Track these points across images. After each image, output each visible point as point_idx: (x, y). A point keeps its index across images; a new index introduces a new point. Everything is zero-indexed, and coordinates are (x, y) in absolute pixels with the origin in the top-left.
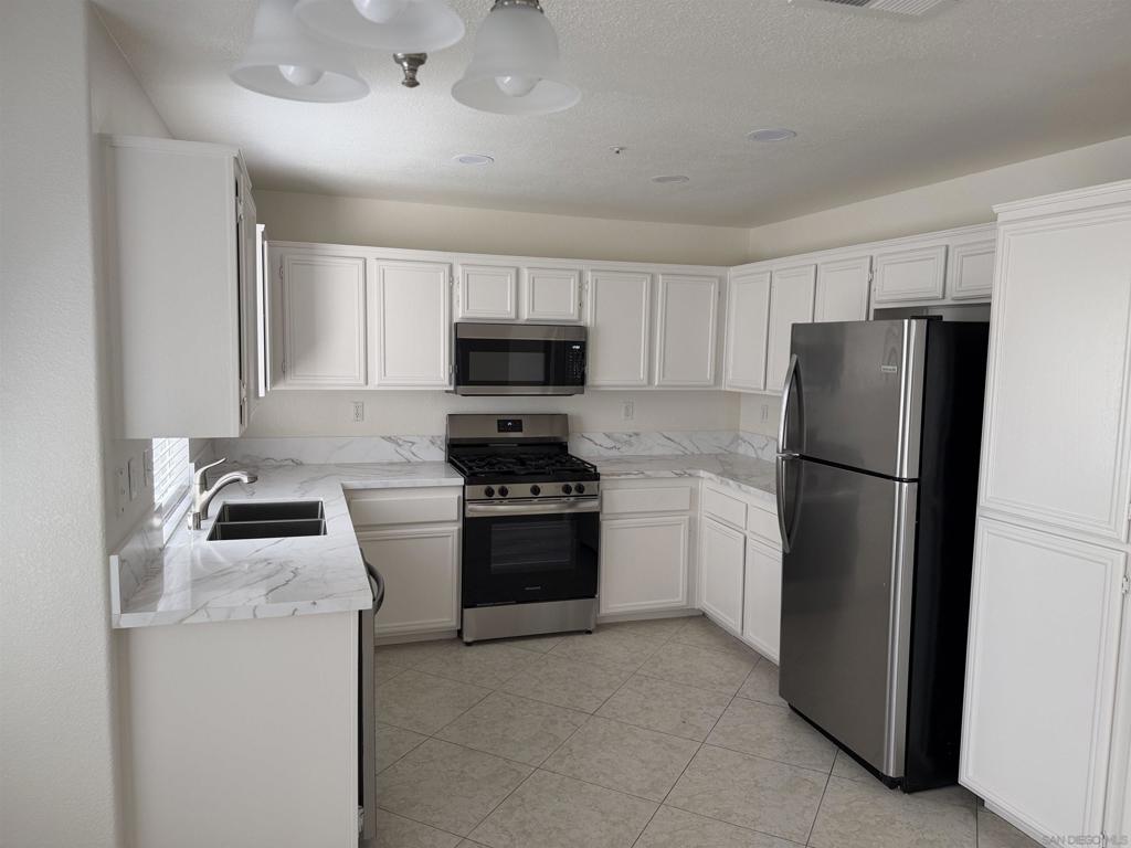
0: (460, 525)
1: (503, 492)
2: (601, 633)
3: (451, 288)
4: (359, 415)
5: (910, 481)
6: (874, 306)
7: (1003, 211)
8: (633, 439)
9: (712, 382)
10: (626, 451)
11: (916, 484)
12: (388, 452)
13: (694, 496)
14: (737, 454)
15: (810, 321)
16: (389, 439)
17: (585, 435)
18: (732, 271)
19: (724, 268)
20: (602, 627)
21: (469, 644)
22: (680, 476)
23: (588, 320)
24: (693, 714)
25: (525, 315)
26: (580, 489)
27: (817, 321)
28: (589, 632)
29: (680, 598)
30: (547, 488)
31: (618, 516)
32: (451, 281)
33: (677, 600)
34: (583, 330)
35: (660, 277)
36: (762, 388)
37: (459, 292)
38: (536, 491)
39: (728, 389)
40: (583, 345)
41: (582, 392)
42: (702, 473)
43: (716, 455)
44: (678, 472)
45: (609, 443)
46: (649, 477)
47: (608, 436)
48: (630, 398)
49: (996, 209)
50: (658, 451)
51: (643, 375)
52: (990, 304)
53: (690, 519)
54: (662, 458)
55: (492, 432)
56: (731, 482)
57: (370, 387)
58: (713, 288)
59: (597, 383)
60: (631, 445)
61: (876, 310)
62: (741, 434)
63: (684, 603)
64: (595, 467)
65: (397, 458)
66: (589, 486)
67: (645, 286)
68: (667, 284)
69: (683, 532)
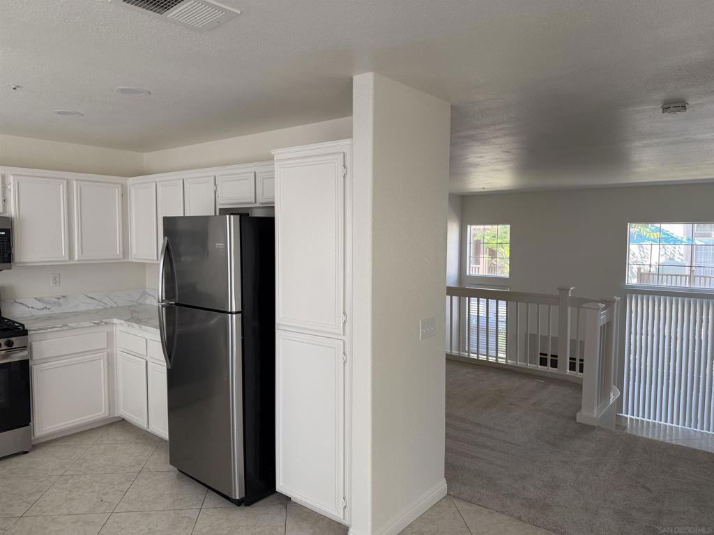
5: (236, 313)
6: (219, 207)
7: (278, 154)
8: (61, 301)
9: (121, 256)
10: (56, 310)
11: (240, 315)
13: (110, 338)
14: (145, 304)
15: (182, 215)
17: (16, 300)
18: (132, 180)
19: (126, 178)
20: (37, 446)
22: (98, 324)
23: (12, 212)
24: (107, 494)
26: (10, 344)
27: (186, 215)
28: (25, 453)
29: (103, 412)
33: (102, 413)
34: (9, 220)
35: (74, 181)
36: (156, 259)
39: (133, 260)
40: (8, 231)
41: (10, 268)
42: (115, 321)
43: (130, 306)
44: (96, 322)
45: (40, 305)
46: (71, 328)
47: (39, 300)
48: (56, 270)
49: (273, 152)
50: (83, 308)
51: (64, 253)
52: (274, 207)
53: (108, 354)
54: (87, 313)
56: (135, 325)
58: (117, 192)
59: (23, 260)
60: (60, 305)
61: (220, 209)
62: (147, 290)
63: (107, 414)
64: (23, 325)
66: (17, 341)
67: (62, 188)
68: (80, 187)
69: (103, 364)
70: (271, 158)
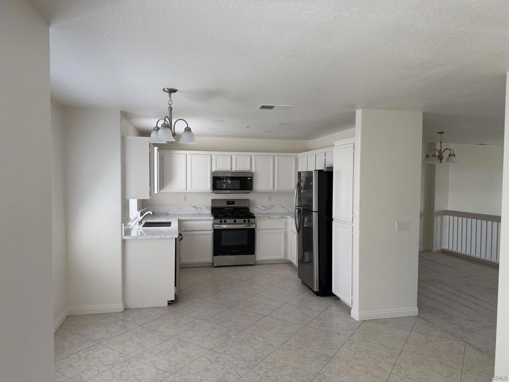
0: (213, 231)
1: (225, 221)
2: (257, 266)
3: (211, 162)
4: (185, 199)
5: (316, 212)
6: (326, 166)
7: (336, 143)
8: (271, 207)
9: (294, 189)
10: (269, 211)
12: (194, 211)
13: (286, 224)
16: (194, 207)
17: (256, 206)
18: (300, 154)
19: (297, 154)
20: (257, 264)
21: (216, 267)
22: (281, 218)
23: (253, 170)
25: (234, 169)
26: (249, 221)
28: (253, 265)
30: (238, 221)
31: (262, 230)
32: (211, 160)
33: (282, 256)
34: (252, 173)
35: (276, 157)
37: (214, 163)
38: (235, 221)
40: (251, 178)
41: (252, 192)
42: (288, 217)
44: (281, 216)
45: (264, 209)
46: (271, 218)
47: (263, 206)
48: (269, 194)
49: (334, 143)
50: (279, 212)
51: (271, 187)
52: (333, 167)
53: (285, 231)
55: (225, 205)
57: (187, 191)
58: (294, 160)
59: (257, 189)
60: (270, 209)
63: (284, 258)
64: (254, 215)
65: (196, 213)
66: (252, 220)
67: (271, 160)
68: (279, 159)
69: (283, 235)
70: (333, 145)
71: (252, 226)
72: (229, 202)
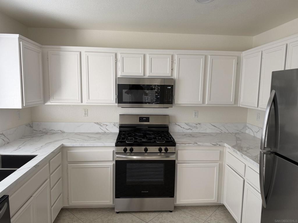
0: (114, 163)
1: (131, 150)
2: (176, 212)
3: (116, 63)
4: (86, 114)
8: (198, 126)
9: (233, 103)
10: (195, 131)
12: (97, 129)
13: (222, 154)
14: (246, 133)
16: (97, 123)
17: (177, 123)
18: (244, 53)
19: (240, 52)
21: (118, 213)
22: (215, 145)
23: (175, 76)
25: (148, 74)
26: (166, 150)
28: (171, 212)
29: (214, 199)
30: (151, 149)
31: (184, 162)
32: (116, 60)
33: (213, 200)
34: (173, 80)
35: (209, 56)
36: (256, 106)
37: (119, 65)
38: (146, 150)
39: (240, 106)
40: (172, 87)
41: (172, 107)
42: (226, 145)
43: (236, 133)
44: (214, 144)
45: (187, 127)
46: (199, 145)
47: (187, 124)
48: (196, 109)
50: (208, 131)
51: (200, 99)
53: (220, 164)
54: (210, 135)
55: (136, 122)
57: (83, 104)
58: (234, 62)
59: (179, 103)
60: (197, 128)
62: (247, 124)
63: (216, 201)
65: (100, 131)
66: (170, 149)
67: (202, 60)
68: (212, 59)
69: (216, 170)
71: (172, 158)
72: (143, 118)
